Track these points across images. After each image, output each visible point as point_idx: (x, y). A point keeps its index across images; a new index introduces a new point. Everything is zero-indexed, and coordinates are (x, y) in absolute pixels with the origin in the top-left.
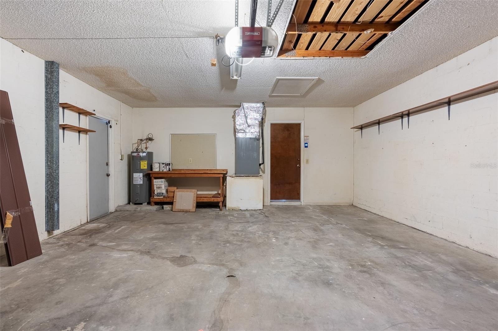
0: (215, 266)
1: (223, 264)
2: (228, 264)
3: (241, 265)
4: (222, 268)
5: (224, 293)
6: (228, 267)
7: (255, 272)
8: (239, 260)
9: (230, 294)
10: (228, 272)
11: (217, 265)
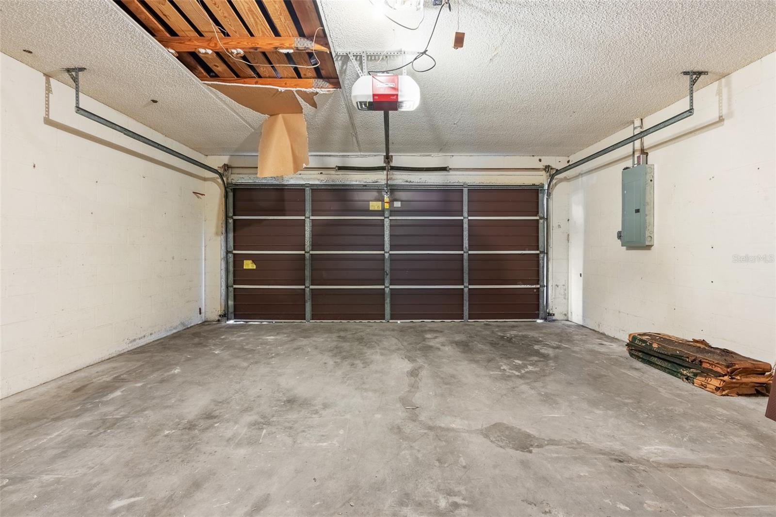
0: (443, 425)
1: (430, 429)
2: (422, 431)
3: (399, 428)
4: (430, 423)
5: (416, 392)
6: (421, 424)
7: (378, 416)
8: (403, 439)
9: (409, 391)
10: (418, 415)
11: (440, 427)
